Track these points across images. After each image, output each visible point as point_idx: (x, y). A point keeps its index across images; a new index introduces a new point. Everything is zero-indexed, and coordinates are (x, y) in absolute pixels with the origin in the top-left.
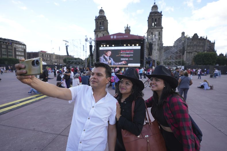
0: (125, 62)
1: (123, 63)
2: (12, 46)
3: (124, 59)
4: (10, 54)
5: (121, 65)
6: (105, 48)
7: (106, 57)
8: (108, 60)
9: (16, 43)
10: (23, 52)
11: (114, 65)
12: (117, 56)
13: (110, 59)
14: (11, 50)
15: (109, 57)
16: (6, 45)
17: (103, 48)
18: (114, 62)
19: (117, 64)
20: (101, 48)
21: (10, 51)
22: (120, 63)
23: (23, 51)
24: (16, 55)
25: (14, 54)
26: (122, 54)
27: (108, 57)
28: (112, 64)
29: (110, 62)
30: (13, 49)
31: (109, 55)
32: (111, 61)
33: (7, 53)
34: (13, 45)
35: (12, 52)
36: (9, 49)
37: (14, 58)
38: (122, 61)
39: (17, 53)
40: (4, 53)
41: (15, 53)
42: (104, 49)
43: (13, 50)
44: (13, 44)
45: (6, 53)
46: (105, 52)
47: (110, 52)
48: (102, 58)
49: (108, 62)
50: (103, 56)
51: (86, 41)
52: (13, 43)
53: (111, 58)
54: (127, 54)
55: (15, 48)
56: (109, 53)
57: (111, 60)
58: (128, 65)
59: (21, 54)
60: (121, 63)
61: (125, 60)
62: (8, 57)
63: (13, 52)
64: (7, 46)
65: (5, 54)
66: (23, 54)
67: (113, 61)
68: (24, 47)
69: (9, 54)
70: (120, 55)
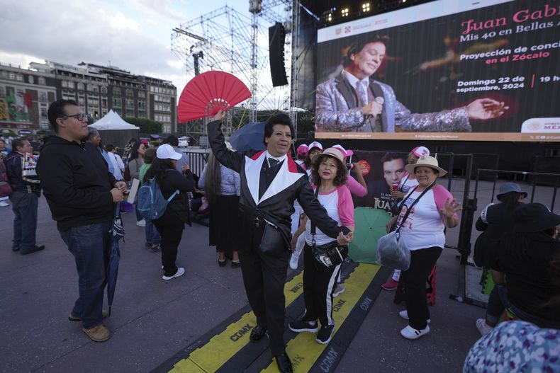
0: (488, 108)
1: (477, 110)
2: (146, 92)
3: (487, 84)
4: (142, 110)
5: (457, 126)
6: (348, 29)
7: (353, 80)
8: (366, 97)
9: (155, 85)
10: (168, 103)
11: (398, 129)
12: (425, 66)
13: (375, 92)
14: (145, 99)
15: (372, 77)
16: (133, 90)
17: (338, 32)
18: (403, 112)
19: (427, 123)
20: (324, 35)
21: (142, 102)
22: (446, 117)
23: (169, 101)
24: (153, 112)
25: (148, 110)
26: (467, 47)
27: (367, 79)
28: (390, 122)
29: (376, 109)
30: (148, 98)
31: (371, 70)
32: (384, 105)
33: (136, 108)
34: (148, 90)
35: (146, 106)
36: (141, 99)
37: (149, 118)
38: (466, 100)
39: (156, 108)
40: (130, 109)
41: (152, 107)
42: (343, 35)
43: (148, 101)
44: (148, 86)
45: (133, 109)
46: (346, 52)
47: (380, 48)
48: (328, 88)
49: (366, 110)
50: (332, 77)
51: (252, 11)
52: (148, 83)
53: (384, 88)
54: (514, 41)
55: (152, 96)
56: (374, 56)
57: (380, 100)
58: (518, 130)
59: (164, 110)
60: (461, 113)
61: (490, 94)
62: (136, 116)
63: (148, 106)
64: (136, 92)
65: (132, 111)
66: (169, 110)
67: (399, 106)
68: (172, 91)
69: (139, 109)
70: (450, 55)
